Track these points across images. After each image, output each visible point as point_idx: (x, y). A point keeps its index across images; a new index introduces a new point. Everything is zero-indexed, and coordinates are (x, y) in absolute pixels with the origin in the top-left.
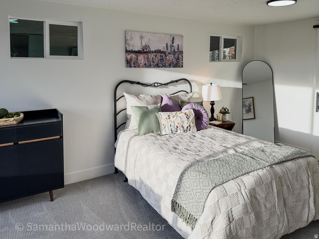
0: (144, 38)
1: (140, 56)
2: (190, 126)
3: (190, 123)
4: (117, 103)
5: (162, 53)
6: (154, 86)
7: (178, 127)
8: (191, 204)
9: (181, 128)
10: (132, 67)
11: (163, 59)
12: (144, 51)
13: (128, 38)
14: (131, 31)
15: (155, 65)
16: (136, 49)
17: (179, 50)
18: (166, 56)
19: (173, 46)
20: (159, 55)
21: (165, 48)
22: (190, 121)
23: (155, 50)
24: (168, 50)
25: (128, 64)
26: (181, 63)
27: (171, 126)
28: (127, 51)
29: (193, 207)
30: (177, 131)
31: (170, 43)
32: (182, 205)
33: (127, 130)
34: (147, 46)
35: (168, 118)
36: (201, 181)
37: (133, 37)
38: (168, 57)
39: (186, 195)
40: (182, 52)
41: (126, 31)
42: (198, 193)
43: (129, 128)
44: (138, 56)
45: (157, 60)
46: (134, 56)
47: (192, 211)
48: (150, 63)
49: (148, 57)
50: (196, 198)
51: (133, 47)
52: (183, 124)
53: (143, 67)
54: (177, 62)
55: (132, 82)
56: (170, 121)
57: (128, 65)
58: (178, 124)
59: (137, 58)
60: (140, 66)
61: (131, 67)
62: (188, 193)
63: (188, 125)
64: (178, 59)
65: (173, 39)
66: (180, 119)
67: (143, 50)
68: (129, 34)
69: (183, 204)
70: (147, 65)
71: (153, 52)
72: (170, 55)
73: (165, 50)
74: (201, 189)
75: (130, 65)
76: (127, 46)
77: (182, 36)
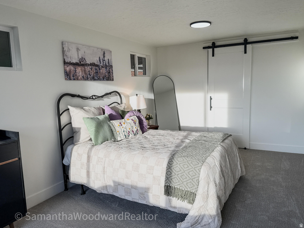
0: (80, 50)
1: (78, 68)
2: (137, 130)
3: (137, 127)
4: (61, 117)
5: (96, 66)
6: (93, 99)
7: (130, 132)
8: (185, 183)
9: (132, 132)
10: (72, 80)
11: (97, 72)
12: (81, 64)
13: (66, 49)
14: (68, 42)
15: (92, 78)
16: (74, 61)
17: (109, 64)
18: (100, 69)
19: (104, 60)
20: (94, 68)
21: (99, 61)
22: (137, 125)
23: (90, 63)
24: (100, 63)
25: (67, 76)
26: (112, 77)
27: (124, 132)
28: (65, 63)
29: (188, 184)
30: (129, 136)
31: (102, 57)
32: (176, 187)
33: (78, 143)
34: (83, 59)
35: (120, 125)
36: (190, 162)
37: (71, 48)
38: (101, 71)
39: (177, 178)
40: (111, 66)
41: (63, 42)
42: (191, 172)
43: (80, 141)
44: (76, 69)
45: (93, 73)
46: (72, 68)
47: (187, 188)
48: (87, 76)
49: (85, 70)
50: (190, 176)
51: (70, 58)
52: (132, 129)
53: (81, 80)
54: (109, 75)
55: (73, 96)
56: (122, 128)
57: (68, 78)
58: (130, 129)
59: (76, 71)
60: (79, 79)
61: (70, 79)
62: (179, 175)
63: (136, 129)
64: (109, 73)
65: (104, 53)
66: (130, 125)
67: (80, 62)
68: (67, 45)
69: (176, 185)
70: (85, 78)
71: (88, 65)
72: (103, 69)
73: (99, 64)
74: (192, 168)
75: (70, 77)
76: (65, 58)
77: (111, 51)
